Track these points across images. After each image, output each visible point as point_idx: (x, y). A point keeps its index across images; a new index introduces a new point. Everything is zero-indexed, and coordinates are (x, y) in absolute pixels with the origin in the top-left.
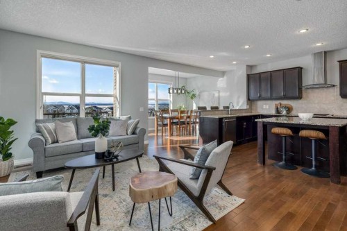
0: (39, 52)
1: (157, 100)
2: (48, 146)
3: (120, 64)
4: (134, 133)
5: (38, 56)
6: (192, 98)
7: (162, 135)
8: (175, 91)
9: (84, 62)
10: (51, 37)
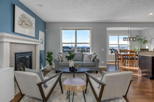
0: (61, 28)
1: (119, 45)
2: (60, 62)
3: (91, 28)
4: (94, 61)
5: (60, 29)
6: (144, 43)
7: (118, 65)
8: (131, 39)
9: (76, 30)
10: (64, 22)
